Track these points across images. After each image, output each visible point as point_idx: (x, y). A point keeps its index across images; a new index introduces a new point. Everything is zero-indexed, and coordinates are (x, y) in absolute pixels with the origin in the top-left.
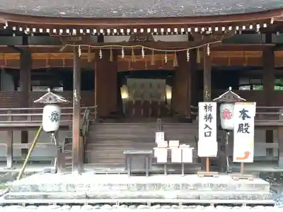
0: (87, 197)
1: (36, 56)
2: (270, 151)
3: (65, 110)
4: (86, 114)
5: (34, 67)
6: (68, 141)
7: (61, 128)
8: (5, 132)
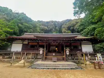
0: (47, 67)
1: (40, 43)
2: (72, 58)
3: (43, 51)
4: (46, 51)
5: (39, 45)
6: (44, 55)
7: (43, 53)
8: (34, 54)
